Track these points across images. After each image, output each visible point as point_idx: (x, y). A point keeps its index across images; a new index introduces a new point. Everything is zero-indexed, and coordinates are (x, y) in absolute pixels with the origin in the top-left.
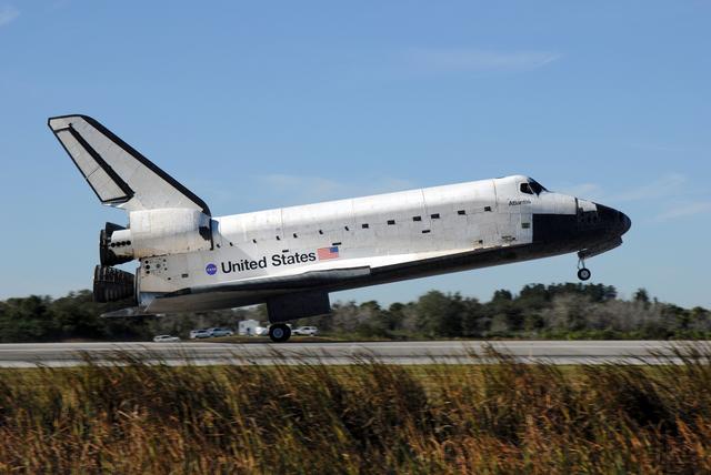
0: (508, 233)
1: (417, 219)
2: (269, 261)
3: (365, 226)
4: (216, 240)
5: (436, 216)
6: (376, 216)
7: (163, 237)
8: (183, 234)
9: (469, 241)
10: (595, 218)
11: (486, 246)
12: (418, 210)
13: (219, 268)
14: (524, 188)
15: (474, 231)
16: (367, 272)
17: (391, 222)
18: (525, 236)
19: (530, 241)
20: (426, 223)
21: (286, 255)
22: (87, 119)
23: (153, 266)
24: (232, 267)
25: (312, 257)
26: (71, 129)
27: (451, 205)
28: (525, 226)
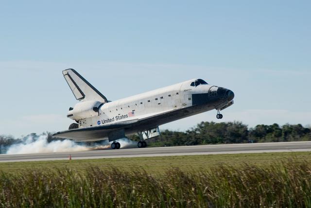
0: (184, 102)
1: (157, 99)
2: (115, 119)
3: (141, 103)
4: (100, 111)
5: (162, 98)
6: (144, 99)
7: (82, 112)
9: (172, 106)
10: (215, 94)
11: (177, 108)
12: (156, 96)
13: (101, 122)
14: (193, 84)
15: (174, 103)
17: (149, 101)
18: (189, 103)
19: (191, 105)
20: (159, 101)
21: (120, 116)
22: (72, 70)
23: (82, 123)
24: (105, 121)
25: (127, 116)
26: (68, 74)
27: (166, 93)
28: (189, 99)
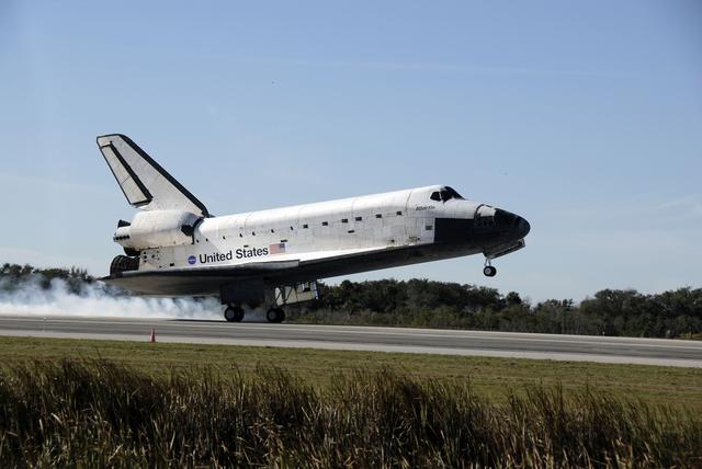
0: (413, 233)
1: (345, 221)
2: (234, 254)
3: (306, 226)
4: (197, 236)
5: (359, 219)
6: (313, 218)
7: (152, 233)
8: (168, 231)
9: (384, 240)
10: (491, 222)
11: (397, 245)
12: (346, 213)
13: (198, 259)
14: (435, 196)
15: (388, 232)
16: (296, 264)
17: (325, 224)
18: (428, 237)
19: (432, 241)
20: (352, 225)
21: (247, 249)
22: (124, 137)
23: (149, 257)
24: (207, 258)
25: (265, 252)
26: (111, 146)
27: (371, 210)
28: (428, 228)
